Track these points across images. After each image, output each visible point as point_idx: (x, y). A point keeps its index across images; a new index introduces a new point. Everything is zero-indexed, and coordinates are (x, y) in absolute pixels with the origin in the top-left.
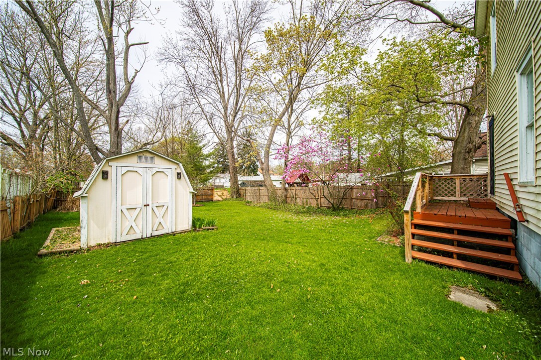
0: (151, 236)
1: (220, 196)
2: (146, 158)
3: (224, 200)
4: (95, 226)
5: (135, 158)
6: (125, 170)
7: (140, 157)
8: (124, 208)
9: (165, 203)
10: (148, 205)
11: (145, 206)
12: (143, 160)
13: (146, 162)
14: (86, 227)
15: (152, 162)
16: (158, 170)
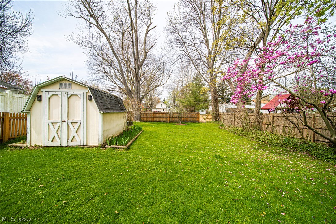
0: (67, 146)
1: (205, 119)
2: (65, 84)
3: (207, 122)
4: (35, 133)
5: (58, 85)
6: (50, 94)
7: (61, 84)
8: (50, 122)
9: (78, 120)
10: (65, 121)
11: (63, 121)
12: (64, 86)
13: (65, 88)
14: (30, 133)
15: (69, 88)
16: (72, 94)
